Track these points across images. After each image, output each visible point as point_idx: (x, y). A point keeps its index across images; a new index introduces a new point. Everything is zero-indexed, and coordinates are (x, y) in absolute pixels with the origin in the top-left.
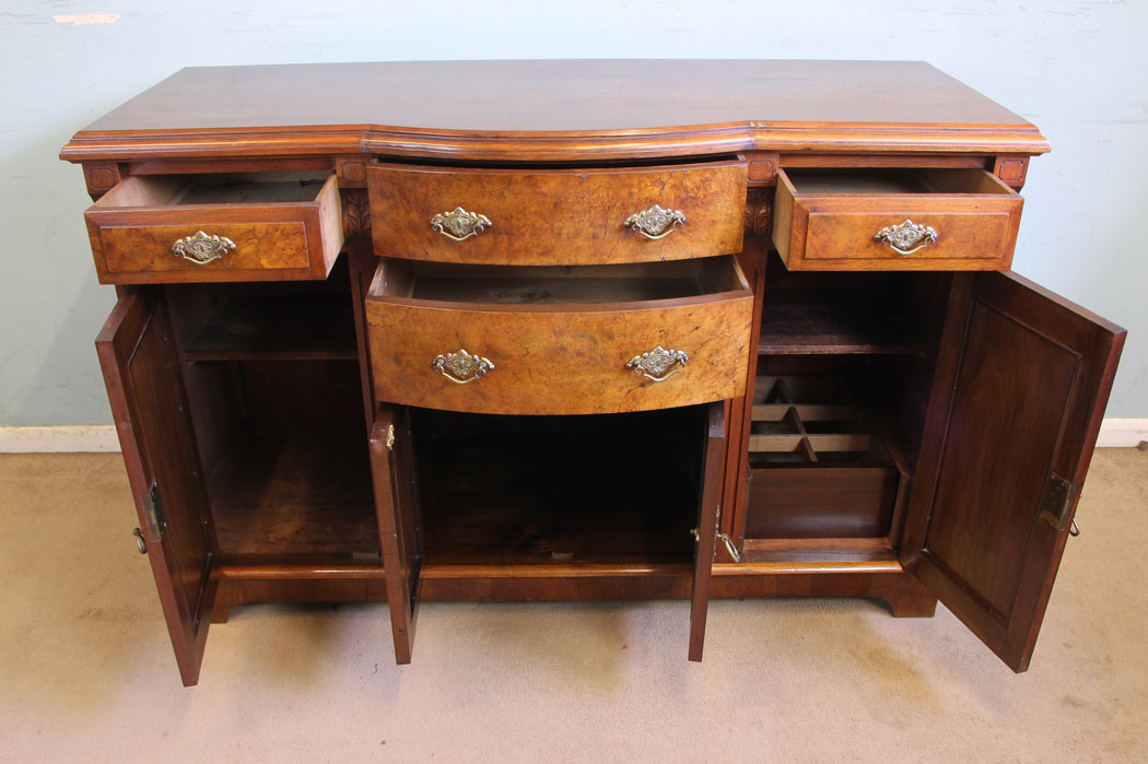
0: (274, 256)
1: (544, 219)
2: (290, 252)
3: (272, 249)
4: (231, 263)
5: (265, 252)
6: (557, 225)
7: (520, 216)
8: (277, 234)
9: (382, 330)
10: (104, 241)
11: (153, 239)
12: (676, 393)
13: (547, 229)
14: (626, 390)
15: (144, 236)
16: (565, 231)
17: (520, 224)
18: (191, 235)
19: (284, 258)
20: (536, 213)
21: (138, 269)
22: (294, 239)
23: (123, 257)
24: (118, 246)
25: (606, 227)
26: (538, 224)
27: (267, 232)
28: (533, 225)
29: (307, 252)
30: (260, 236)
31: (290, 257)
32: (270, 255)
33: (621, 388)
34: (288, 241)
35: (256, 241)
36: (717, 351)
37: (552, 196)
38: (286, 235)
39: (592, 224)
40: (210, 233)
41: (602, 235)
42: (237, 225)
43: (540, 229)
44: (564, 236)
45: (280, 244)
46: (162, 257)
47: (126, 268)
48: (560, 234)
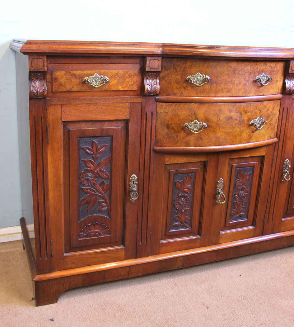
0: (124, 85)
1: (230, 77)
2: (130, 83)
3: (124, 82)
4: (107, 88)
5: (121, 83)
6: (234, 79)
7: (221, 76)
8: (127, 75)
9: (163, 115)
10: (53, 77)
11: (76, 77)
12: (261, 135)
13: (230, 81)
14: (248, 134)
15: (71, 75)
16: (236, 82)
17: (221, 79)
18: (92, 75)
19: (128, 86)
20: (227, 74)
21: (66, 90)
22: (133, 78)
23: (61, 84)
24: (59, 79)
25: (249, 81)
26: (227, 79)
27: (123, 74)
28: (226, 80)
29: (137, 83)
30: (120, 76)
31: (131, 85)
32: (123, 85)
33: (247, 133)
34: (131, 79)
35: (118, 78)
36: (272, 119)
37: (233, 68)
38: (130, 76)
39: (245, 80)
40: (100, 75)
41: (247, 84)
42: (111, 71)
43: (228, 81)
44: (235, 84)
45: (127, 80)
46: (78, 85)
47: (61, 90)
48: (234, 84)
